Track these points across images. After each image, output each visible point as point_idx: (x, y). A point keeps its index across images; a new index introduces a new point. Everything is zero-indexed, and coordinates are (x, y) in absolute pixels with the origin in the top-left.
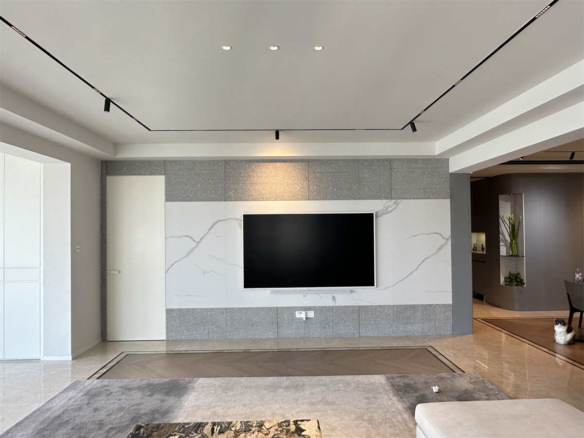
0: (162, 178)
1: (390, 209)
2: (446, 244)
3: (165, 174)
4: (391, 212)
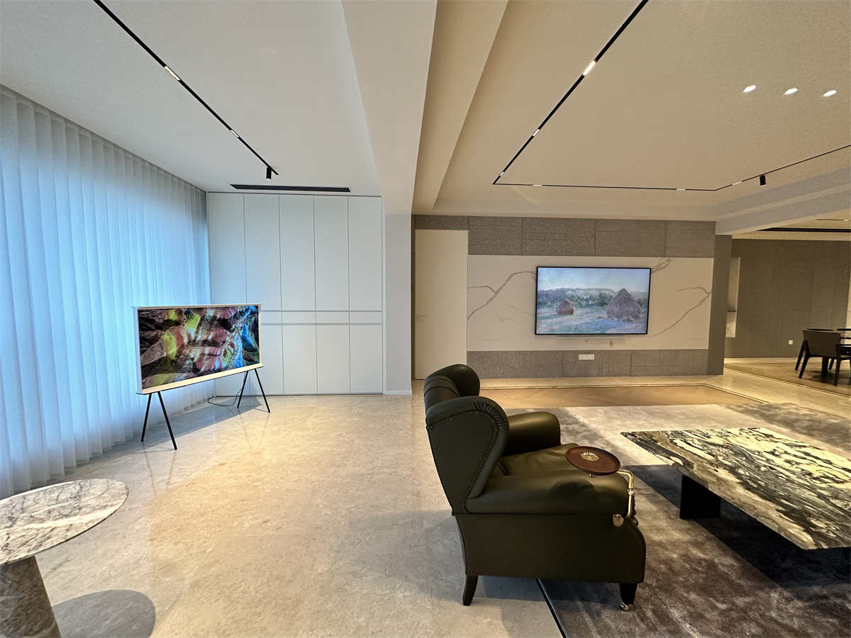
0: (466, 232)
1: (663, 266)
2: (707, 297)
3: (468, 229)
4: (662, 268)
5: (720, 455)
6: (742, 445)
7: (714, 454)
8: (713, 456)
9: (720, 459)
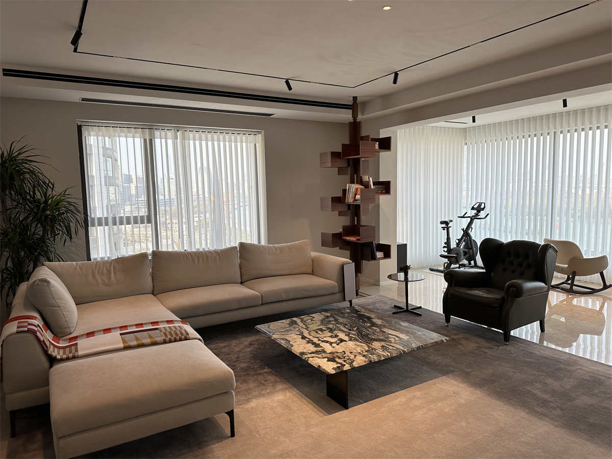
5: (377, 332)
6: (361, 344)
7: (381, 333)
8: (382, 331)
9: (378, 330)
